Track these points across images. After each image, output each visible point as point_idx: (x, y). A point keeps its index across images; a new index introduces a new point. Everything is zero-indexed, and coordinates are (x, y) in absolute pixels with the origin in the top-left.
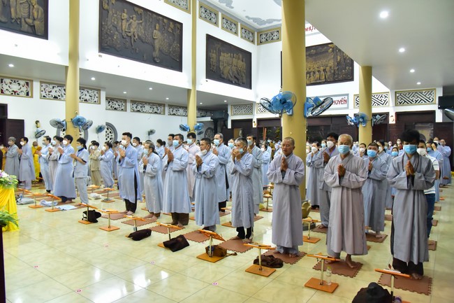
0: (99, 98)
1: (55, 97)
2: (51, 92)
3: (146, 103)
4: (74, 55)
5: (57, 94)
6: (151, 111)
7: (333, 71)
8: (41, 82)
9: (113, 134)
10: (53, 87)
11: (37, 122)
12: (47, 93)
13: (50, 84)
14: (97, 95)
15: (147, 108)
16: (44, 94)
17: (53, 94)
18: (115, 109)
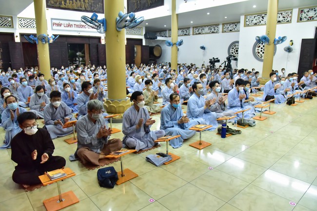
7: (90, 4)
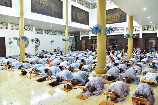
0: (33, 29)
1: (16, 29)
2: (15, 27)
3: (50, 31)
4: (22, 13)
5: (17, 28)
6: (52, 34)
8: (11, 24)
9: (38, 42)
10: (16, 25)
11: (10, 38)
12: (13, 28)
13: (14, 24)
14: (32, 28)
15: (51, 32)
16: (12, 28)
17: (16, 28)
18: (39, 33)
